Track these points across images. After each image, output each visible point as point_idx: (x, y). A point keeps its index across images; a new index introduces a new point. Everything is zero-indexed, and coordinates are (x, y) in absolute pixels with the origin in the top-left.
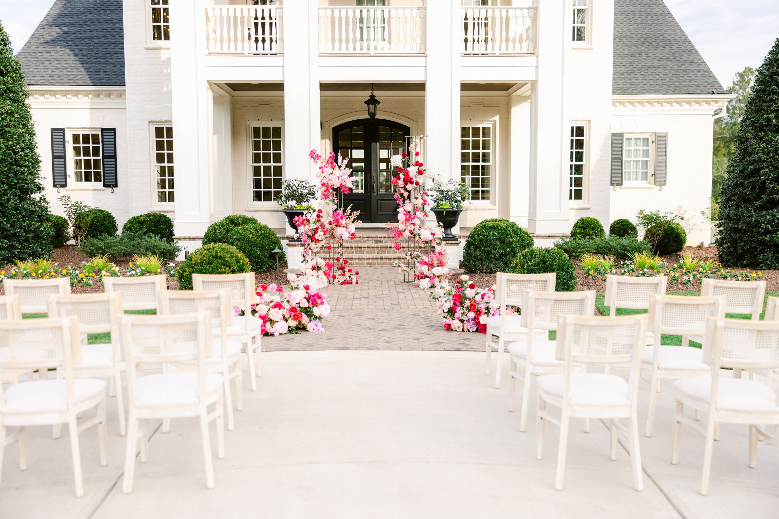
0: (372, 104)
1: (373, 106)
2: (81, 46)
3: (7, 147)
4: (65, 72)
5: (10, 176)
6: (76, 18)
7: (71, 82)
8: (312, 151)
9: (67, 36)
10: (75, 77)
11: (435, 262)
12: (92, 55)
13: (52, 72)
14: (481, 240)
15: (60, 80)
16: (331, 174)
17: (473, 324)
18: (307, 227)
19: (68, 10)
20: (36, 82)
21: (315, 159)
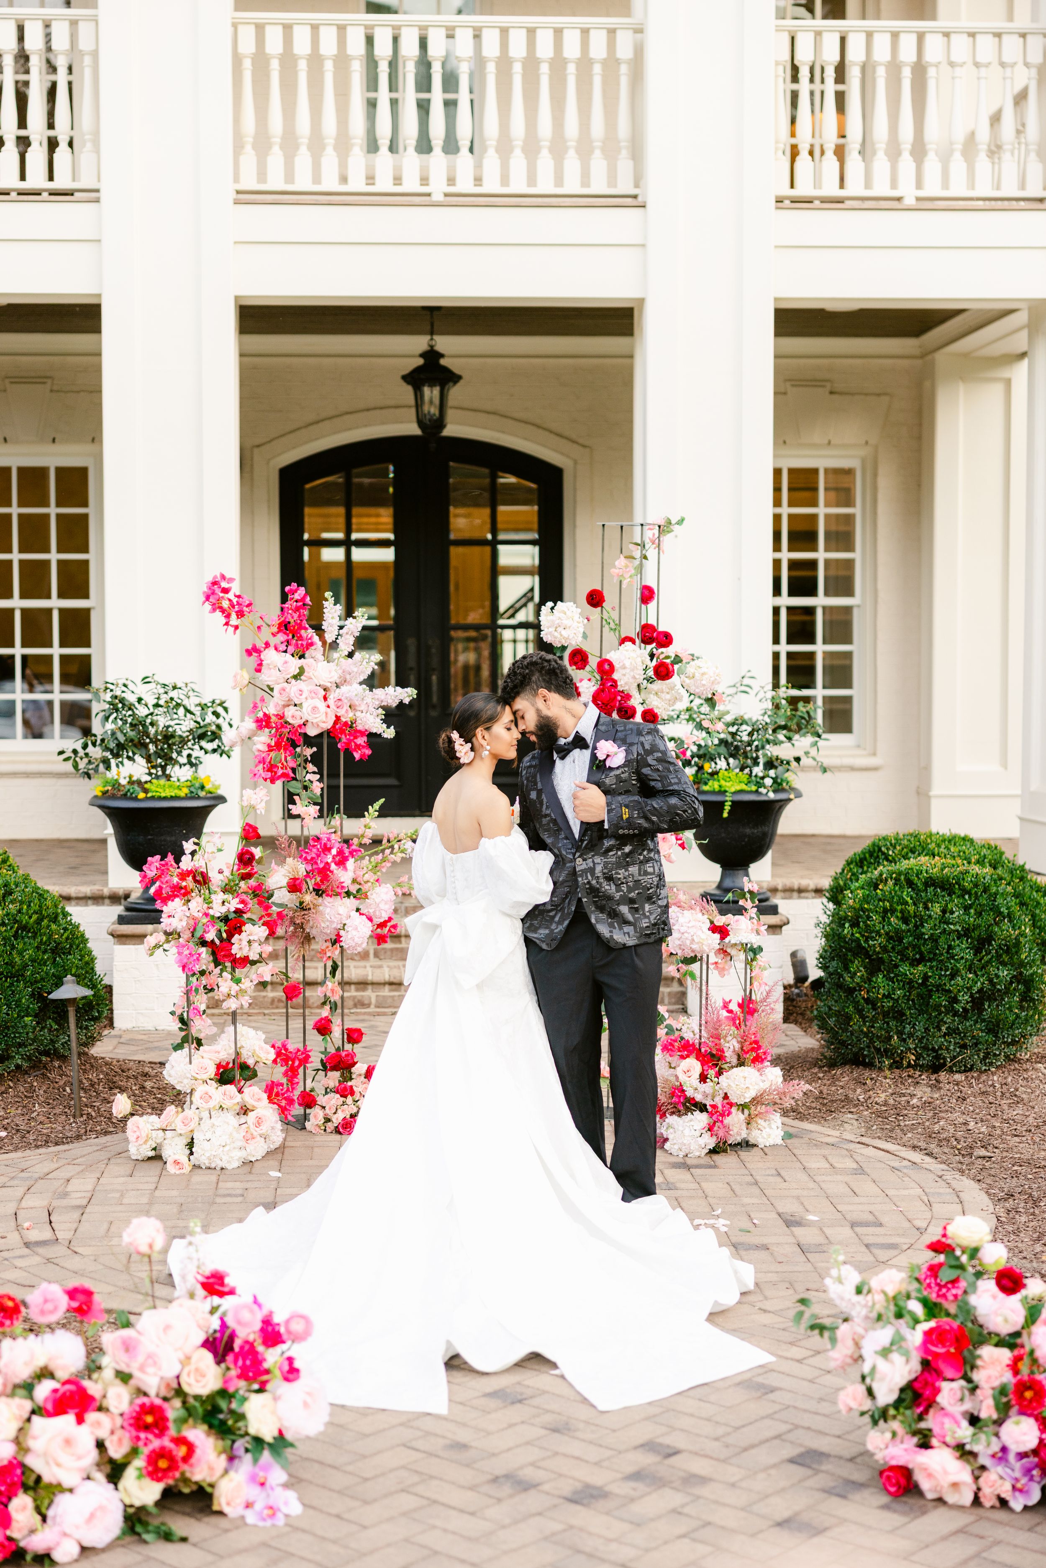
0: (431, 386)
1: (436, 391)
8: (215, 583)
11: (731, 1046)
14: (896, 937)
16: (296, 677)
17: (1028, 1471)
18: (196, 904)
21: (228, 616)
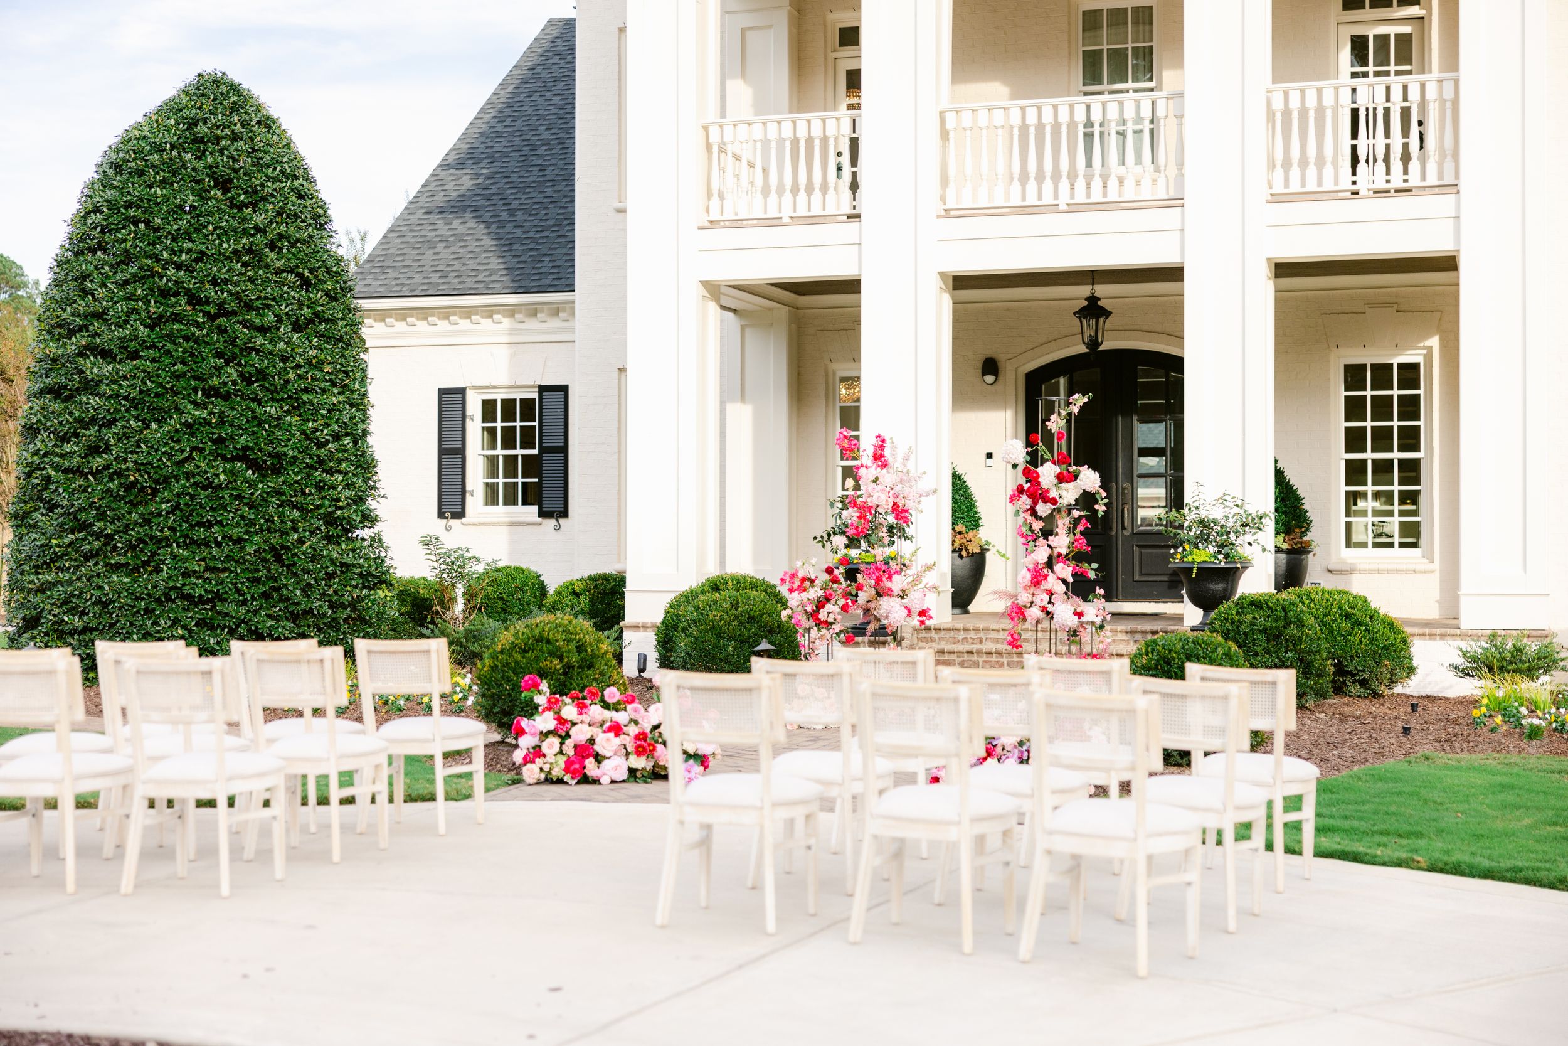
0: (1091, 318)
1: (1095, 321)
2: (515, 205)
3: (304, 433)
4: (473, 265)
5: (307, 492)
6: (517, 141)
7: (481, 286)
9: (492, 184)
10: (490, 275)
12: (533, 224)
13: (448, 265)
15: (460, 283)
16: (874, 481)
18: (804, 594)
19: (505, 124)
20: (411, 291)
